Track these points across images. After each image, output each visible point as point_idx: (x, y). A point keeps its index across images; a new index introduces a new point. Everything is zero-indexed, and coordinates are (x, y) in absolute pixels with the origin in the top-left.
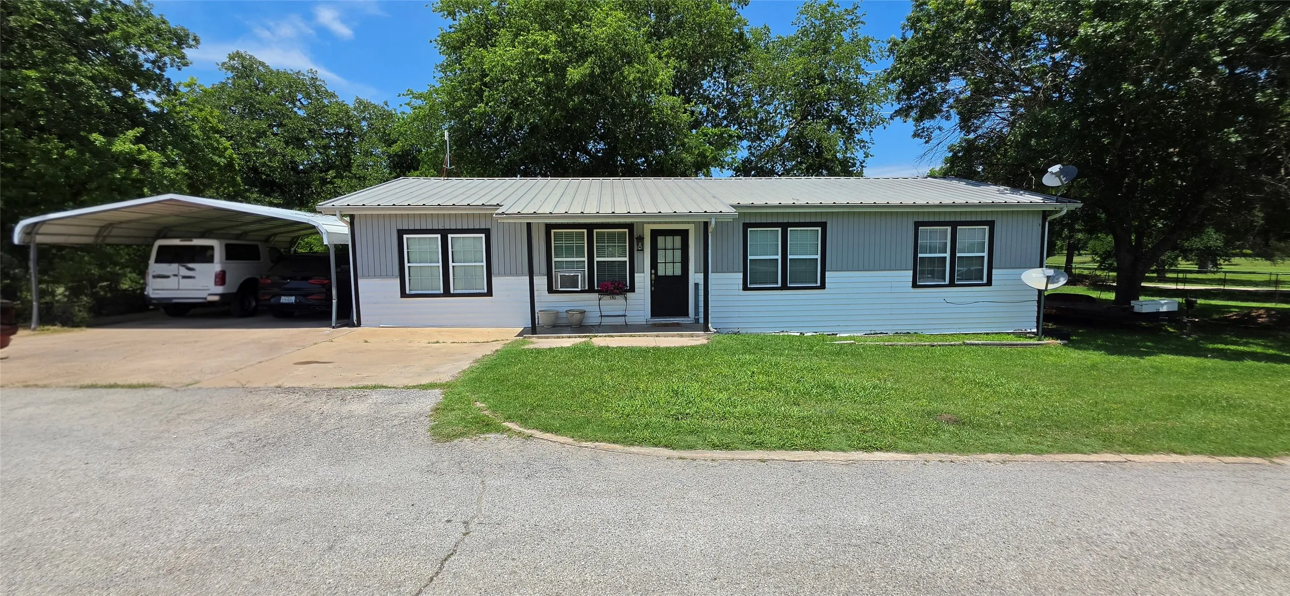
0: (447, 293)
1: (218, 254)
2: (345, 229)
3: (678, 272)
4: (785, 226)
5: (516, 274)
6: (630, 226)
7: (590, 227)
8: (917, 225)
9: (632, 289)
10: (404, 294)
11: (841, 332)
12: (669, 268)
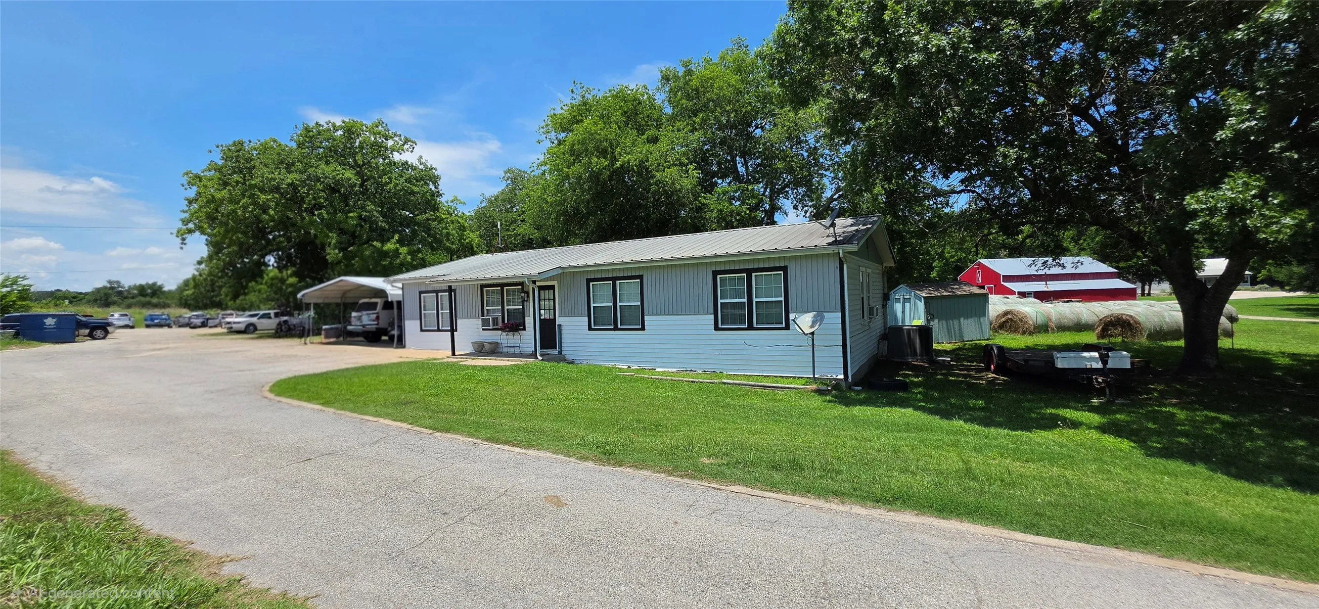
0: (439, 330)
1: (379, 307)
2: (400, 292)
3: (552, 317)
4: (614, 280)
5: (476, 318)
6: (522, 284)
7: (502, 286)
8: (715, 274)
9: (524, 329)
10: (422, 330)
11: (659, 367)
12: (545, 315)
